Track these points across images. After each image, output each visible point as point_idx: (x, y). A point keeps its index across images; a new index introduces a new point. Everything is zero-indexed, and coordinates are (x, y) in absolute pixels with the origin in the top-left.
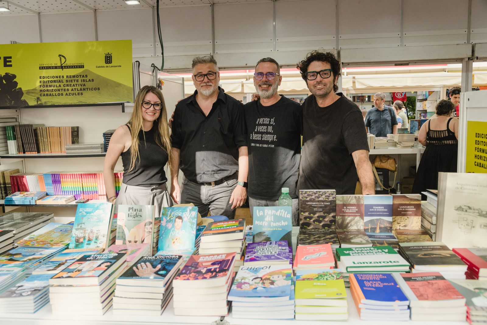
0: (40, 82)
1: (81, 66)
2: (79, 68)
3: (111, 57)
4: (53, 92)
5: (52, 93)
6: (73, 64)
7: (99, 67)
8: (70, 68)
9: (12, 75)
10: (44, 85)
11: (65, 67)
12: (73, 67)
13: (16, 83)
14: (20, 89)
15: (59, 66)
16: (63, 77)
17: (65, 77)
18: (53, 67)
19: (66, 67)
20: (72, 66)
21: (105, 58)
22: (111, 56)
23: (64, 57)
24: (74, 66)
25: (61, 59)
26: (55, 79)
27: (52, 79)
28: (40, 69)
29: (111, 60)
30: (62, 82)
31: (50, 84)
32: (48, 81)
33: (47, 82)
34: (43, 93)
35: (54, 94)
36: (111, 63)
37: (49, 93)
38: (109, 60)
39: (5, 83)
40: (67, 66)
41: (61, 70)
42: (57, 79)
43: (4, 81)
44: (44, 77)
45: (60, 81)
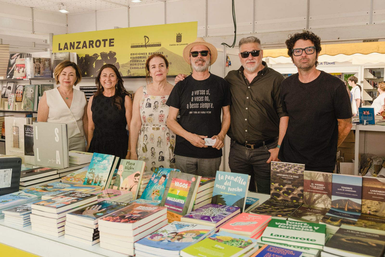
0: (131, 57)
1: (159, 44)
2: (158, 46)
3: (181, 37)
4: (139, 66)
5: (138, 66)
6: (153, 43)
7: (172, 45)
8: (151, 46)
9: (113, 52)
10: (133, 60)
11: (148, 45)
12: (154, 46)
13: (116, 59)
14: (118, 63)
15: (144, 45)
16: (146, 54)
17: (148, 54)
18: (140, 46)
19: (149, 46)
20: (153, 45)
21: (177, 37)
22: (181, 36)
23: (147, 37)
24: (154, 45)
25: (145, 39)
26: (141, 56)
27: (139, 56)
28: (131, 48)
29: (181, 39)
30: (146, 58)
31: (138, 59)
32: (136, 57)
33: (136, 58)
34: (132, 66)
35: (140, 68)
36: (181, 42)
37: (136, 66)
38: (179, 39)
39: (109, 59)
40: (149, 45)
41: (145, 48)
42: (142, 55)
43: (108, 57)
44: (133, 54)
45: (144, 57)
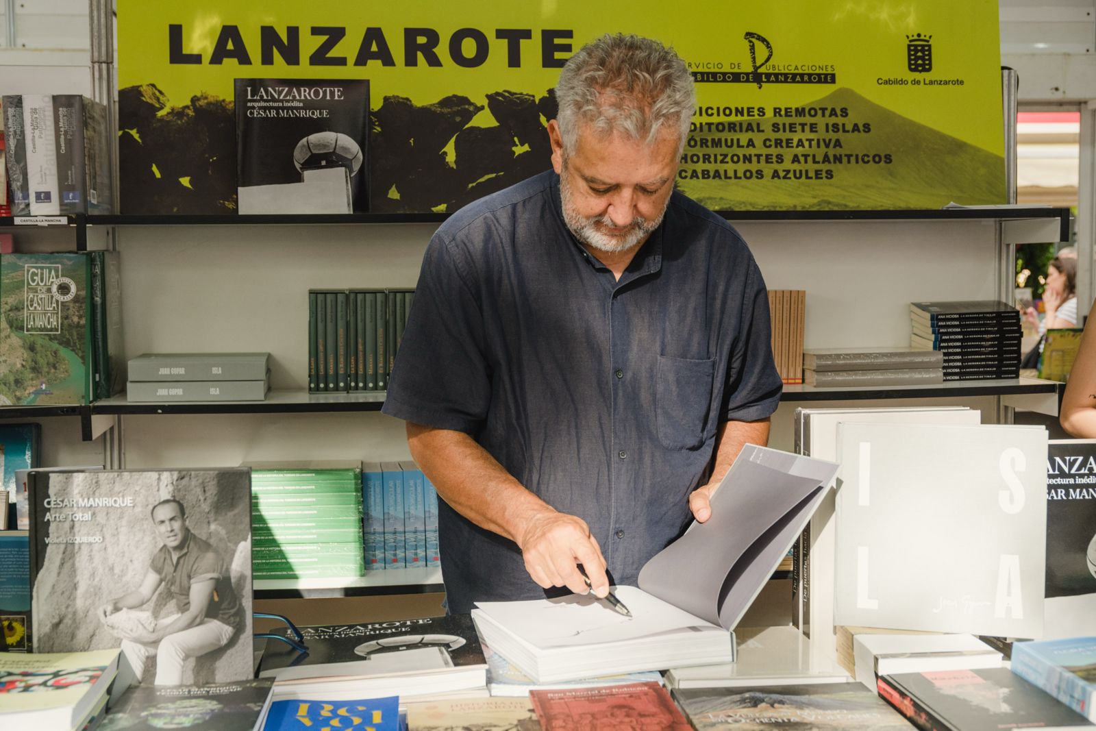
1: (826, 75)
2: (819, 82)
3: (930, 50)
4: (725, 166)
5: (721, 168)
6: (796, 68)
7: (886, 82)
8: (786, 82)
11: (768, 75)
12: (798, 78)
15: (747, 74)
16: (762, 111)
17: (769, 113)
18: (724, 74)
19: (773, 78)
20: (794, 75)
21: (909, 50)
22: (930, 46)
23: (763, 40)
24: (802, 75)
25: (752, 48)
26: (734, 119)
27: (723, 119)
29: (930, 59)
30: (759, 131)
31: (717, 136)
32: (709, 125)
33: (705, 128)
34: (690, 167)
35: (731, 174)
36: (929, 70)
37: (711, 167)
38: (922, 58)
40: (776, 75)
41: (755, 85)
42: (739, 118)
45: (750, 128)
